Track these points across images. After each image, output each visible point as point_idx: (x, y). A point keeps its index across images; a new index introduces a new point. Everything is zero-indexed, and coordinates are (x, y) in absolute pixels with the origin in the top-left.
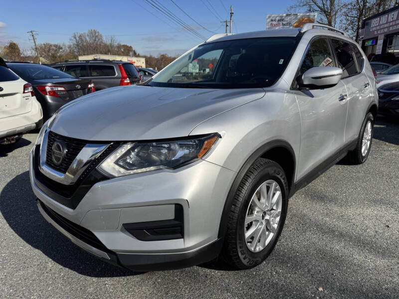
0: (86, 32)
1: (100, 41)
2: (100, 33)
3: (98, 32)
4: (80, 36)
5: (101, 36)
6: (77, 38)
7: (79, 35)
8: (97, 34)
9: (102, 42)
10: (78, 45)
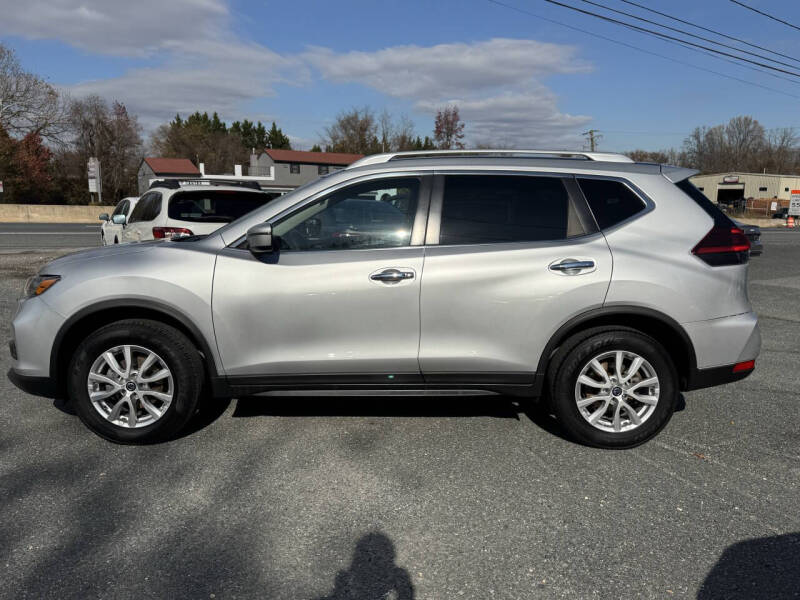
0: (727, 123)
1: (757, 141)
2: (760, 123)
3: (756, 122)
4: (710, 133)
5: (761, 130)
6: (702, 139)
7: (707, 131)
8: (751, 127)
9: (760, 144)
10: (700, 153)
